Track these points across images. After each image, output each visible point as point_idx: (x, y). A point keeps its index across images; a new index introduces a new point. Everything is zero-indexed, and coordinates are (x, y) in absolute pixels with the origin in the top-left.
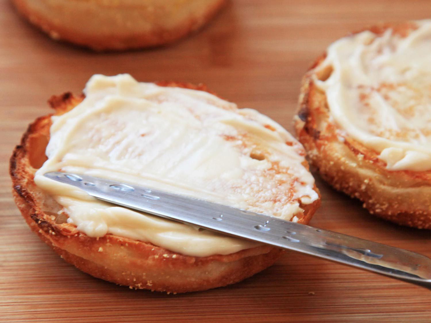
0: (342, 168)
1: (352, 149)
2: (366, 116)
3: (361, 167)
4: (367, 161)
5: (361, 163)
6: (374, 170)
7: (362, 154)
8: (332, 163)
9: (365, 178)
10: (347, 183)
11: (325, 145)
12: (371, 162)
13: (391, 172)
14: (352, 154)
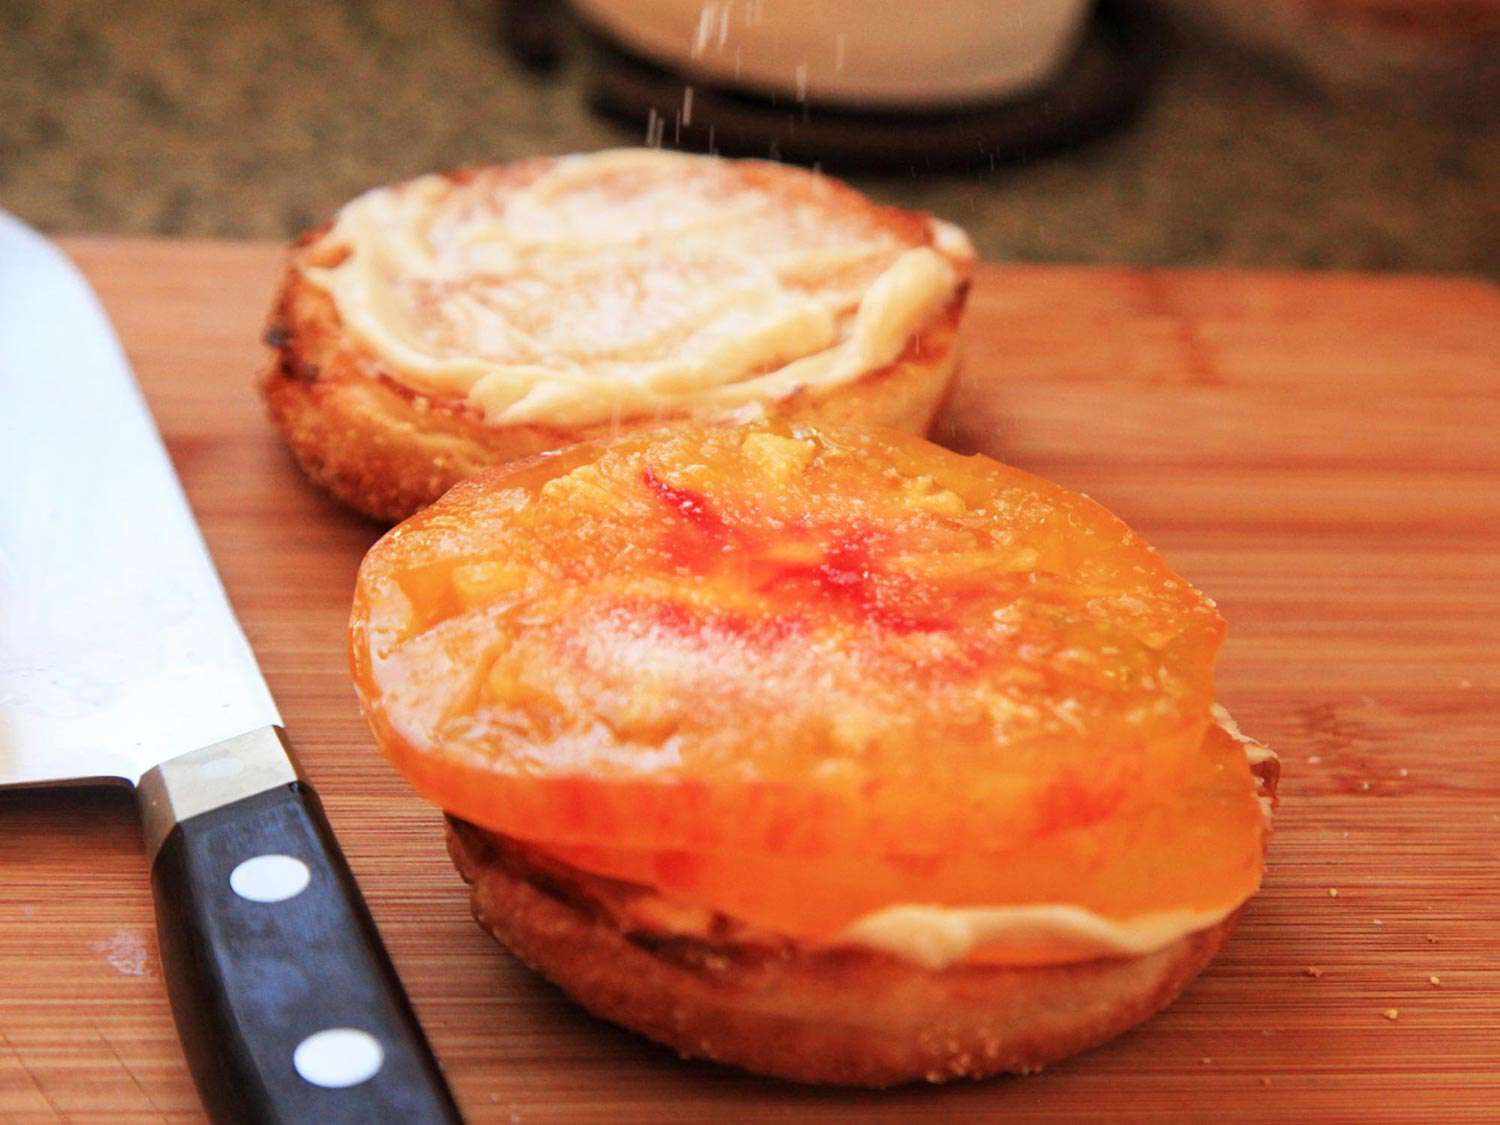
0: (379, 440)
1: (398, 390)
2: (433, 335)
3: (423, 430)
4: (436, 412)
5: (423, 422)
6: (456, 434)
7: (423, 395)
8: (352, 434)
9: (436, 453)
10: (395, 485)
11: (332, 393)
12: (448, 412)
13: (498, 431)
14: (400, 403)
